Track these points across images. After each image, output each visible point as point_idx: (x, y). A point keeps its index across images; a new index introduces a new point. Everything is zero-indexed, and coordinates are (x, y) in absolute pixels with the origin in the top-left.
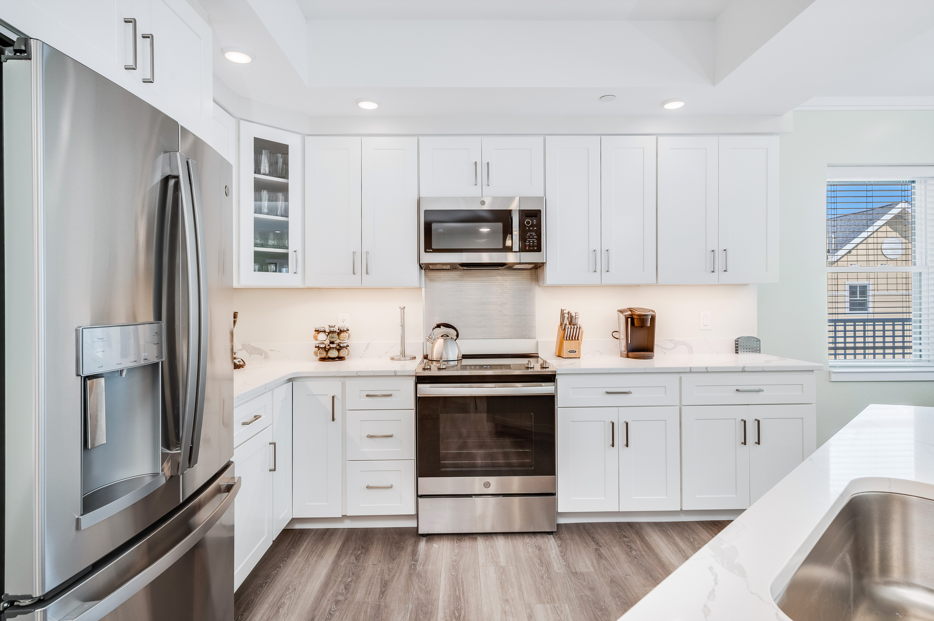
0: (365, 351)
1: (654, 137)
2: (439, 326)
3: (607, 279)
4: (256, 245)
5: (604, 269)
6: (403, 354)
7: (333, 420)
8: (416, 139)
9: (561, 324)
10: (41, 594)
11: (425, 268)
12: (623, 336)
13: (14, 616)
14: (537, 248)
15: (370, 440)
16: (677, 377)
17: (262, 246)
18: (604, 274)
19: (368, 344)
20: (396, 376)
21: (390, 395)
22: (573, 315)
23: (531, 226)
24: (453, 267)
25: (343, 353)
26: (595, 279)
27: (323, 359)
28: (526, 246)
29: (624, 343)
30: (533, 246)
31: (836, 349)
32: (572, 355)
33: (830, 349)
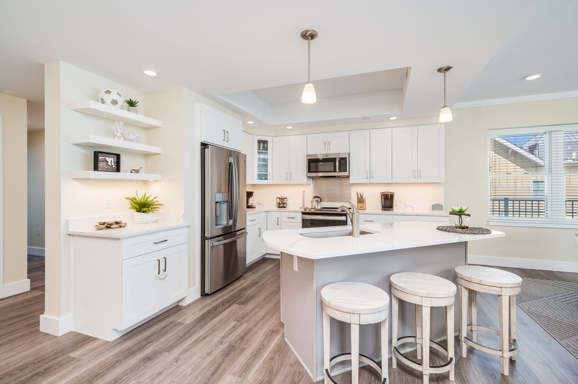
0: (292, 205)
1: (391, 128)
2: (315, 197)
4: (258, 172)
5: (371, 177)
6: (303, 206)
7: (278, 224)
8: (306, 135)
9: (358, 198)
11: (309, 177)
14: (346, 171)
17: (261, 172)
18: (371, 180)
19: (294, 203)
20: (296, 212)
21: (294, 218)
22: (362, 194)
23: (343, 163)
25: (285, 205)
27: (279, 207)
28: (341, 170)
29: (381, 204)
30: (344, 170)
31: (493, 211)
32: (361, 208)
33: (491, 211)
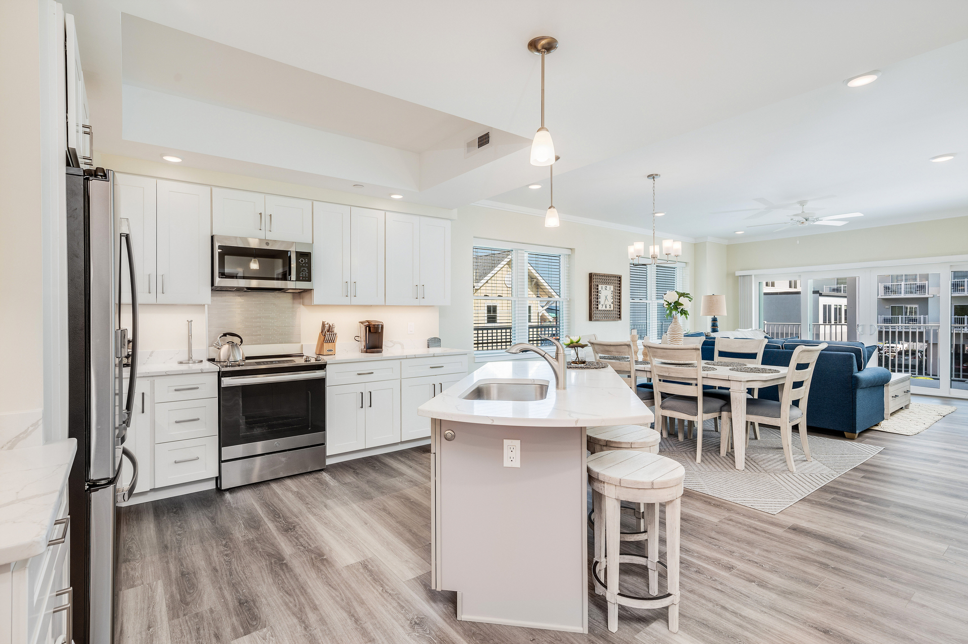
0: (148, 358)
1: (384, 212)
2: (225, 335)
3: (355, 301)
5: (353, 294)
6: (190, 358)
7: (143, 412)
8: (209, 188)
9: (322, 332)
10: (113, 477)
11: (218, 289)
12: (363, 339)
13: (97, 490)
14: (309, 279)
15: (178, 424)
16: (398, 361)
18: (353, 298)
19: (152, 352)
20: (202, 373)
21: (196, 388)
22: (331, 325)
23: (303, 263)
24: (239, 290)
26: (346, 301)
28: (300, 277)
29: (364, 343)
30: (306, 278)
31: (478, 344)
32: (330, 353)
33: (475, 344)
